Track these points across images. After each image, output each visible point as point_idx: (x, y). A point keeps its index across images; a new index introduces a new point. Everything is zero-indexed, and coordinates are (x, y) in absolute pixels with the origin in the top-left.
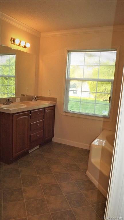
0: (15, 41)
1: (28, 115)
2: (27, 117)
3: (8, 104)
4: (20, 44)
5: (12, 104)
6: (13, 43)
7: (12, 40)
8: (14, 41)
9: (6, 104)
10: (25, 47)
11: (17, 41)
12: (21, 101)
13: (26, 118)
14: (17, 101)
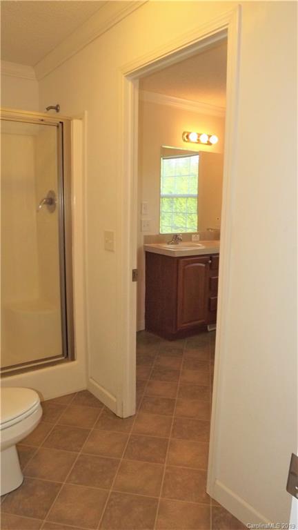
0: (190, 137)
1: (205, 262)
2: (204, 265)
3: (176, 243)
4: (198, 140)
5: (181, 244)
6: (186, 140)
7: (185, 136)
8: (187, 137)
9: (172, 244)
10: (209, 144)
11: (193, 137)
12: (200, 239)
13: (202, 267)
14: (193, 240)
